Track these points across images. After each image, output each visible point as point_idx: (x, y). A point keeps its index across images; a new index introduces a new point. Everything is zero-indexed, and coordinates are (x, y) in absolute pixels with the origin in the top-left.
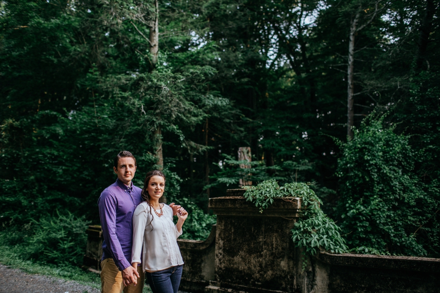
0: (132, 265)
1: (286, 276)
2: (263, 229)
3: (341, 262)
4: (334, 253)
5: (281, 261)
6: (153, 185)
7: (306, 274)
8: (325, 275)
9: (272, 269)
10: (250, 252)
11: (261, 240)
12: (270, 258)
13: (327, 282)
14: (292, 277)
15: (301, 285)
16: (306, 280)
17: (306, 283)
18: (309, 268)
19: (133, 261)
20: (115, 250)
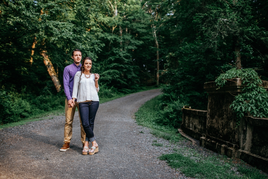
0: (72, 99)
1: (232, 133)
2: (225, 101)
3: (257, 123)
4: (255, 117)
5: (231, 122)
6: (86, 64)
7: (243, 132)
8: (251, 133)
9: (227, 128)
10: (219, 116)
11: (224, 108)
12: (227, 120)
13: (251, 138)
14: (235, 133)
15: (240, 139)
16: (242, 136)
17: (242, 138)
18: (244, 128)
19: (72, 97)
20: (66, 92)
